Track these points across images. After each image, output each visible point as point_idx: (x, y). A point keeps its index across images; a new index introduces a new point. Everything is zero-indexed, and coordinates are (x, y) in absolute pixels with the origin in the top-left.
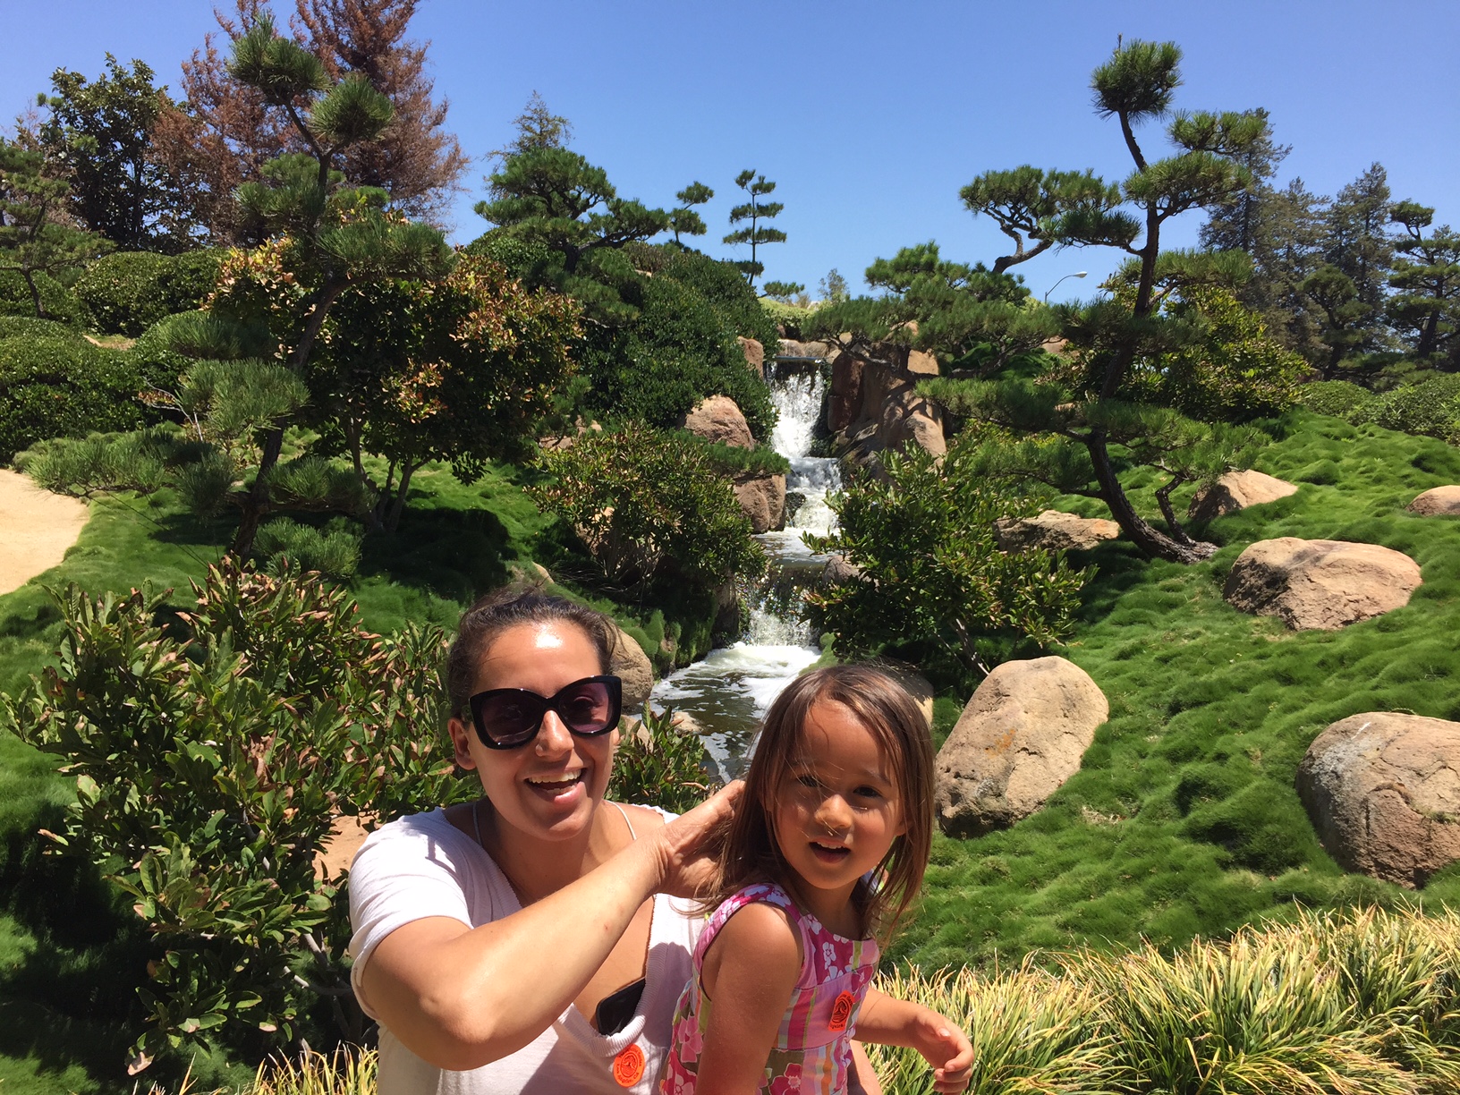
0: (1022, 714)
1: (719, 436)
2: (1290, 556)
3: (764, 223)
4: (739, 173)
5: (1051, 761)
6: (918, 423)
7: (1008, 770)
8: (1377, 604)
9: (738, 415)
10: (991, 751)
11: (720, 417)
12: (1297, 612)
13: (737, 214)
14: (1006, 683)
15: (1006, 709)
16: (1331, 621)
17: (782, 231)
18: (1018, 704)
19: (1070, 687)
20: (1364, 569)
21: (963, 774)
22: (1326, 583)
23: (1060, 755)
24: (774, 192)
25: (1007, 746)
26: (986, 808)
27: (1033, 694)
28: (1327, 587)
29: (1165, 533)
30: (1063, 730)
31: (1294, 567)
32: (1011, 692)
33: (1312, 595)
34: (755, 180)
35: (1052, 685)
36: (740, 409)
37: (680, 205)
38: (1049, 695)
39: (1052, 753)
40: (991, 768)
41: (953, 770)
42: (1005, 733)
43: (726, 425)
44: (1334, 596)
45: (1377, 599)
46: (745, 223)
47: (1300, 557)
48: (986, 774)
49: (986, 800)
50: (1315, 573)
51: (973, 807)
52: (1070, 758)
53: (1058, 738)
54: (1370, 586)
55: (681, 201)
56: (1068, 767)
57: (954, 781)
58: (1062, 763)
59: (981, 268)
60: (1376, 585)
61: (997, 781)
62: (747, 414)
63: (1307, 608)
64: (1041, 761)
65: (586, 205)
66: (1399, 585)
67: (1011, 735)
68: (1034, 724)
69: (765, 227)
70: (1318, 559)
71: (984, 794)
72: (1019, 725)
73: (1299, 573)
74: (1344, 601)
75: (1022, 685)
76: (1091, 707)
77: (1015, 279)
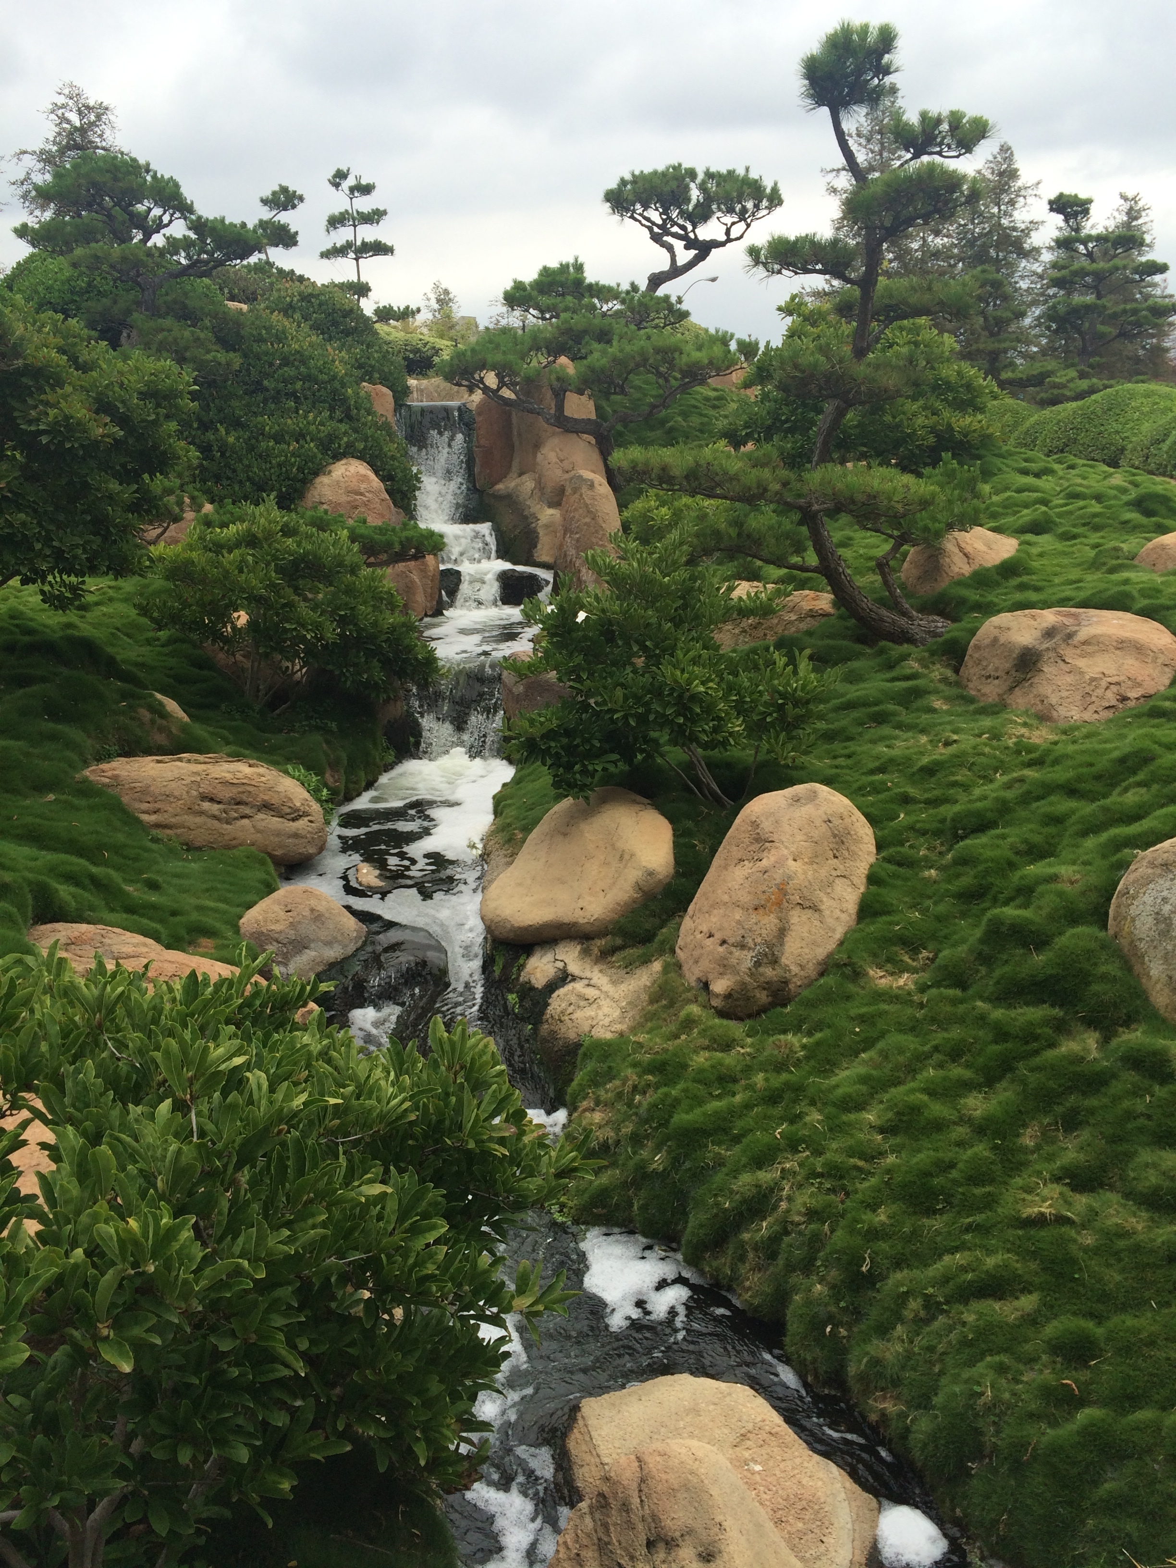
0: (791, 862)
1: (356, 507)
2: (1038, 634)
3: (367, 233)
4: (332, 172)
5: (827, 913)
6: (586, 480)
7: (782, 932)
8: (1140, 685)
9: (376, 482)
10: (761, 911)
11: (354, 485)
12: (1054, 700)
13: (335, 222)
14: (766, 825)
15: (772, 859)
16: (1092, 708)
17: (389, 244)
18: (786, 852)
19: (836, 822)
20: (1123, 645)
21: (731, 940)
22: (1081, 663)
23: (834, 904)
24: (374, 194)
25: (779, 904)
26: (762, 979)
27: (800, 837)
28: (1085, 669)
29: (889, 608)
30: (834, 873)
31: (1044, 646)
32: (775, 837)
33: (1069, 679)
34: (351, 181)
35: (818, 822)
36: (376, 473)
37: (266, 214)
38: (816, 834)
39: (827, 904)
40: (764, 932)
41: (718, 936)
42: (774, 889)
43: (362, 494)
44: (1093, 679)
45: (1140, 679)
46: (344, 235)
47: (1049, 633)
48: (759, 940)
49: (761, 970)
50: (1069, 653)
51: (748, 979)
52: (845, 906)
53: (830, 884)
54: (1131, 665)
55: (267, 208)
56: (844, 917)
57: (721, 949)
58: (837, 913)
59: (634, 288)
60: (1137, 664)
61: (770, 946)
62: (383, 479)
63: (1064, 694)
64: (817, 915)
65: (159, 226)
66: (1160, 661)
67: (782, 890)
68: (805, 873)
69: (368, 240)
70: (1070, 636)
71: (758, 964)
72: (790, 877)
73: (1051, 654)
74: (1104, 684)
75: (786, 828)
76: (858, 841)
77: (673, 299)
